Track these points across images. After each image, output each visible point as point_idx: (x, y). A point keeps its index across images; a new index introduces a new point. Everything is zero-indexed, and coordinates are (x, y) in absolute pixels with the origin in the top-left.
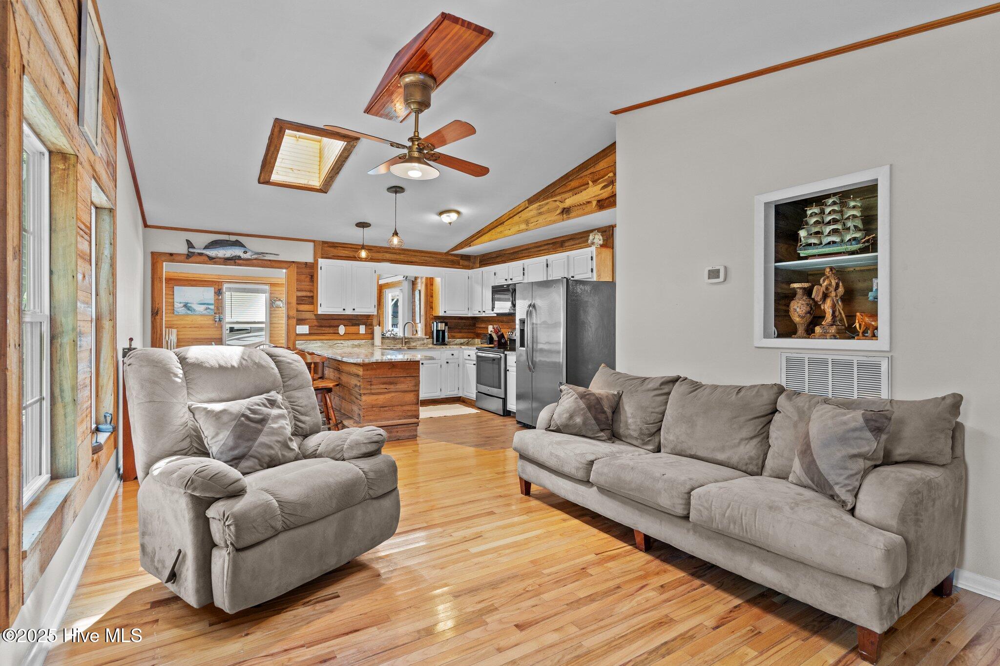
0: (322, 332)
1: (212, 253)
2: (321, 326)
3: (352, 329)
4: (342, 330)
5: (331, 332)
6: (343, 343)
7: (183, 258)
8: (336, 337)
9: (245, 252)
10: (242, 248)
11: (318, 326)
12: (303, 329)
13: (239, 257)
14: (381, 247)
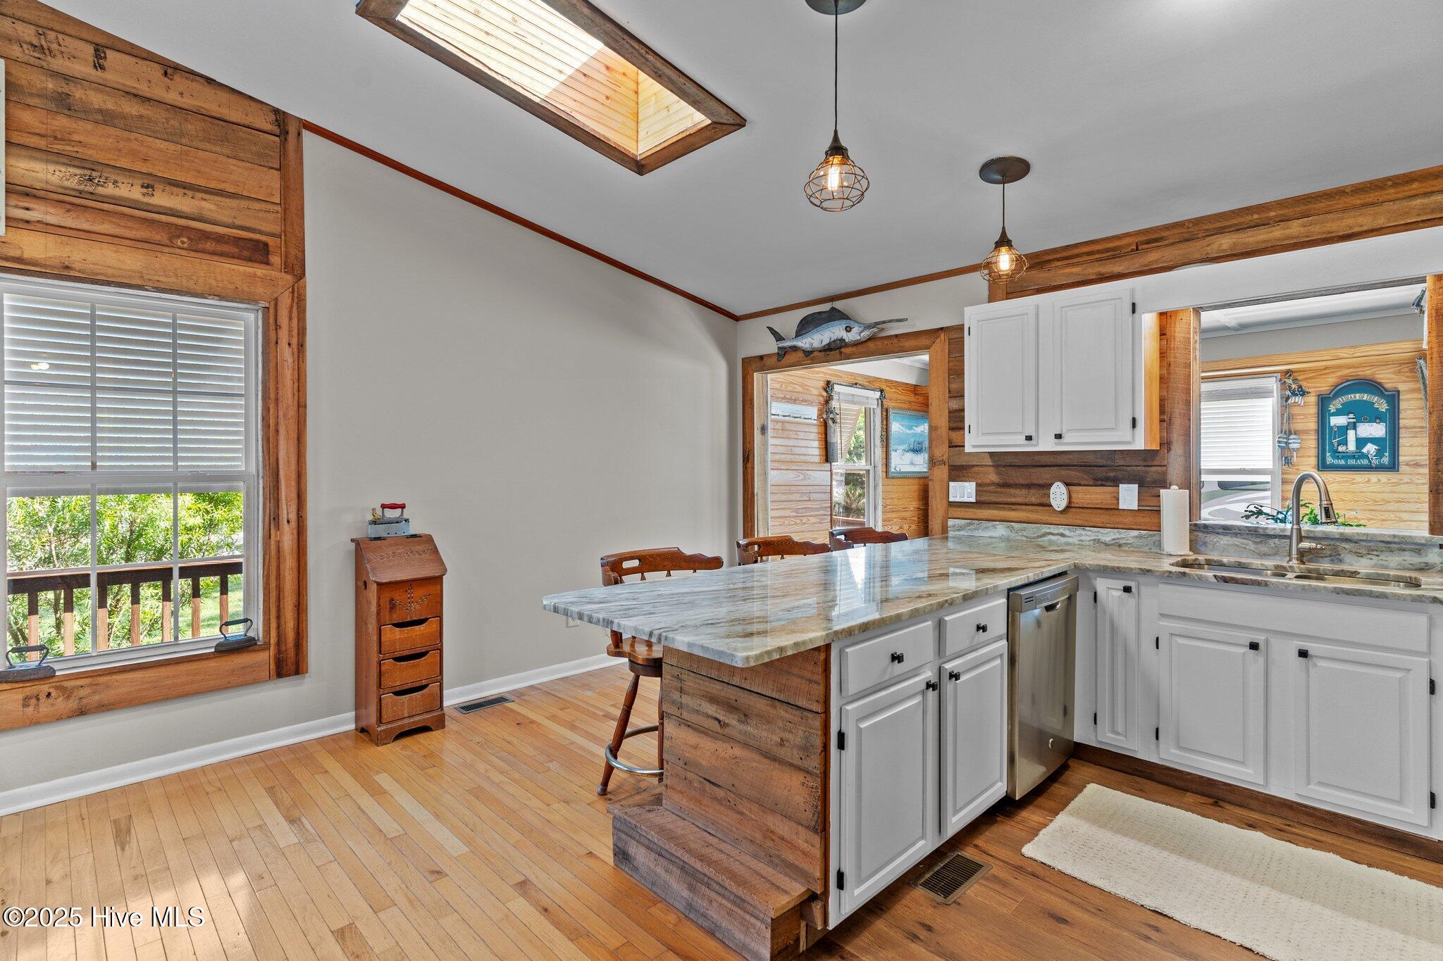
0: (1013, 500)
1: (805, 342)
2: (1005, 485)
3: (1092, 495)
4: (1058, 495)
5: (1033, 500)
6: (1067, 533)
7: (773, 361)
8: (1040, 515)
9: (848, 329)
10: (844, 321)
11: (999, 485)
12: (964, 491)
13: (842, 340)
14: (1198, 221)
